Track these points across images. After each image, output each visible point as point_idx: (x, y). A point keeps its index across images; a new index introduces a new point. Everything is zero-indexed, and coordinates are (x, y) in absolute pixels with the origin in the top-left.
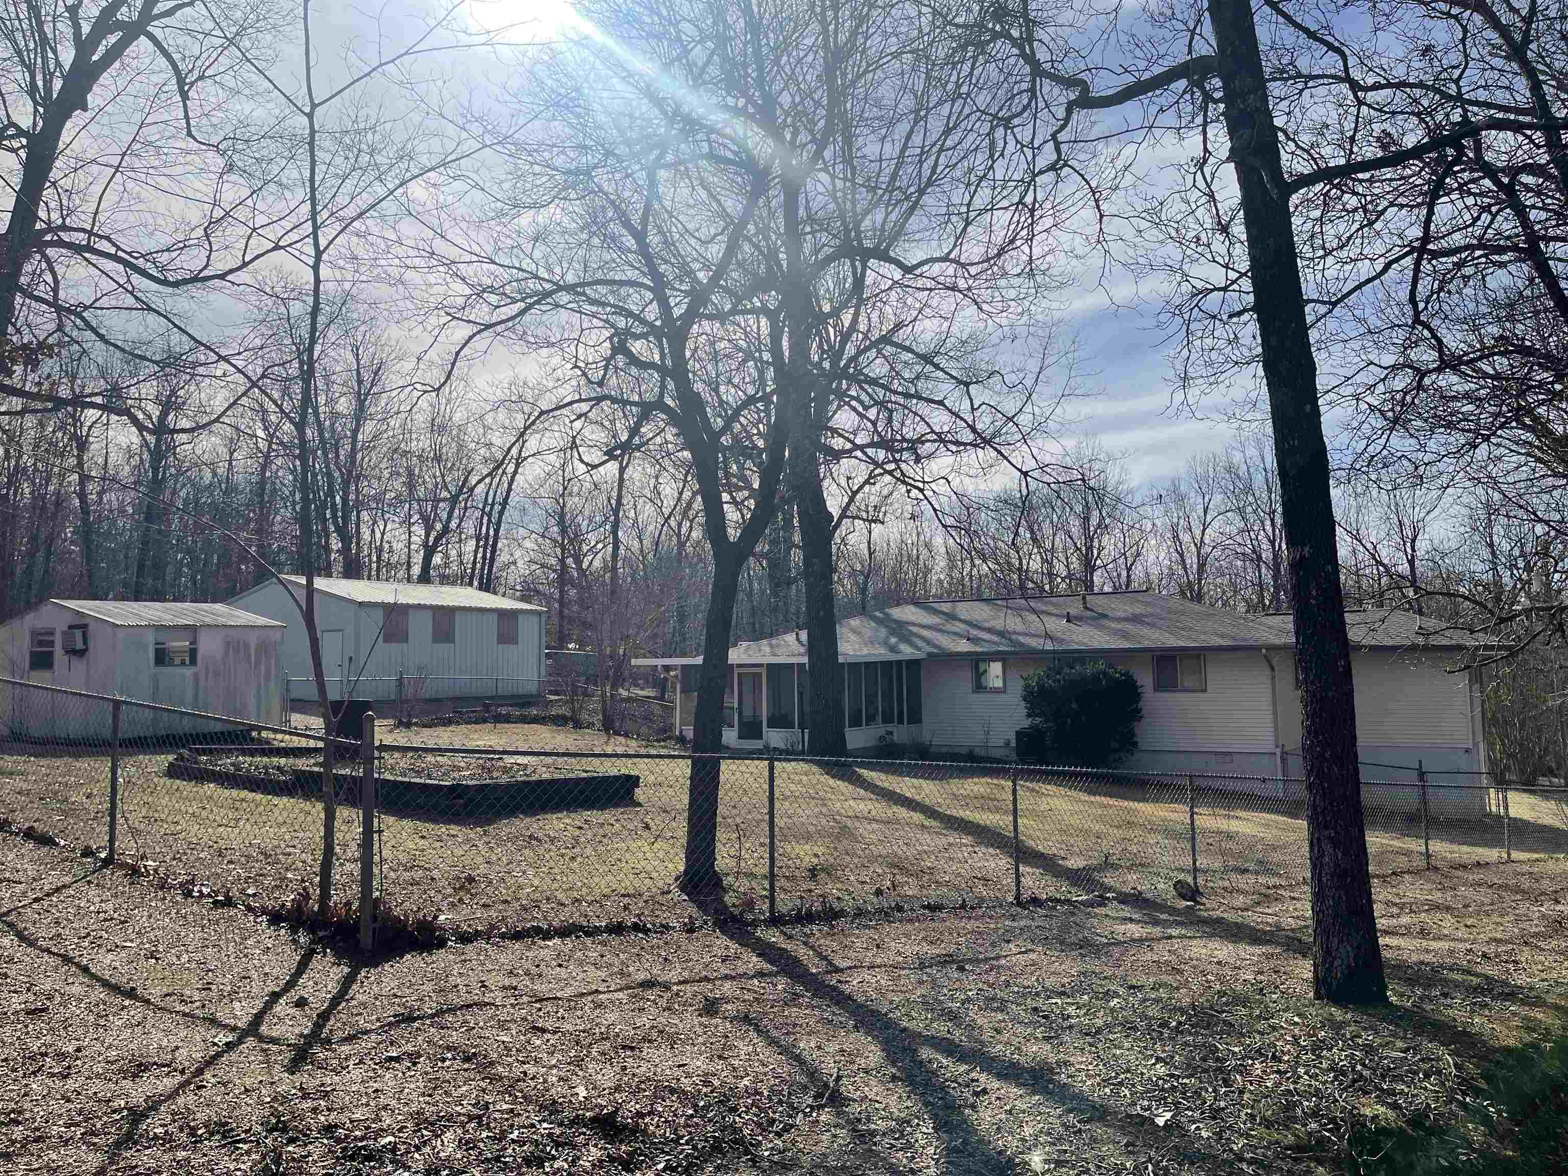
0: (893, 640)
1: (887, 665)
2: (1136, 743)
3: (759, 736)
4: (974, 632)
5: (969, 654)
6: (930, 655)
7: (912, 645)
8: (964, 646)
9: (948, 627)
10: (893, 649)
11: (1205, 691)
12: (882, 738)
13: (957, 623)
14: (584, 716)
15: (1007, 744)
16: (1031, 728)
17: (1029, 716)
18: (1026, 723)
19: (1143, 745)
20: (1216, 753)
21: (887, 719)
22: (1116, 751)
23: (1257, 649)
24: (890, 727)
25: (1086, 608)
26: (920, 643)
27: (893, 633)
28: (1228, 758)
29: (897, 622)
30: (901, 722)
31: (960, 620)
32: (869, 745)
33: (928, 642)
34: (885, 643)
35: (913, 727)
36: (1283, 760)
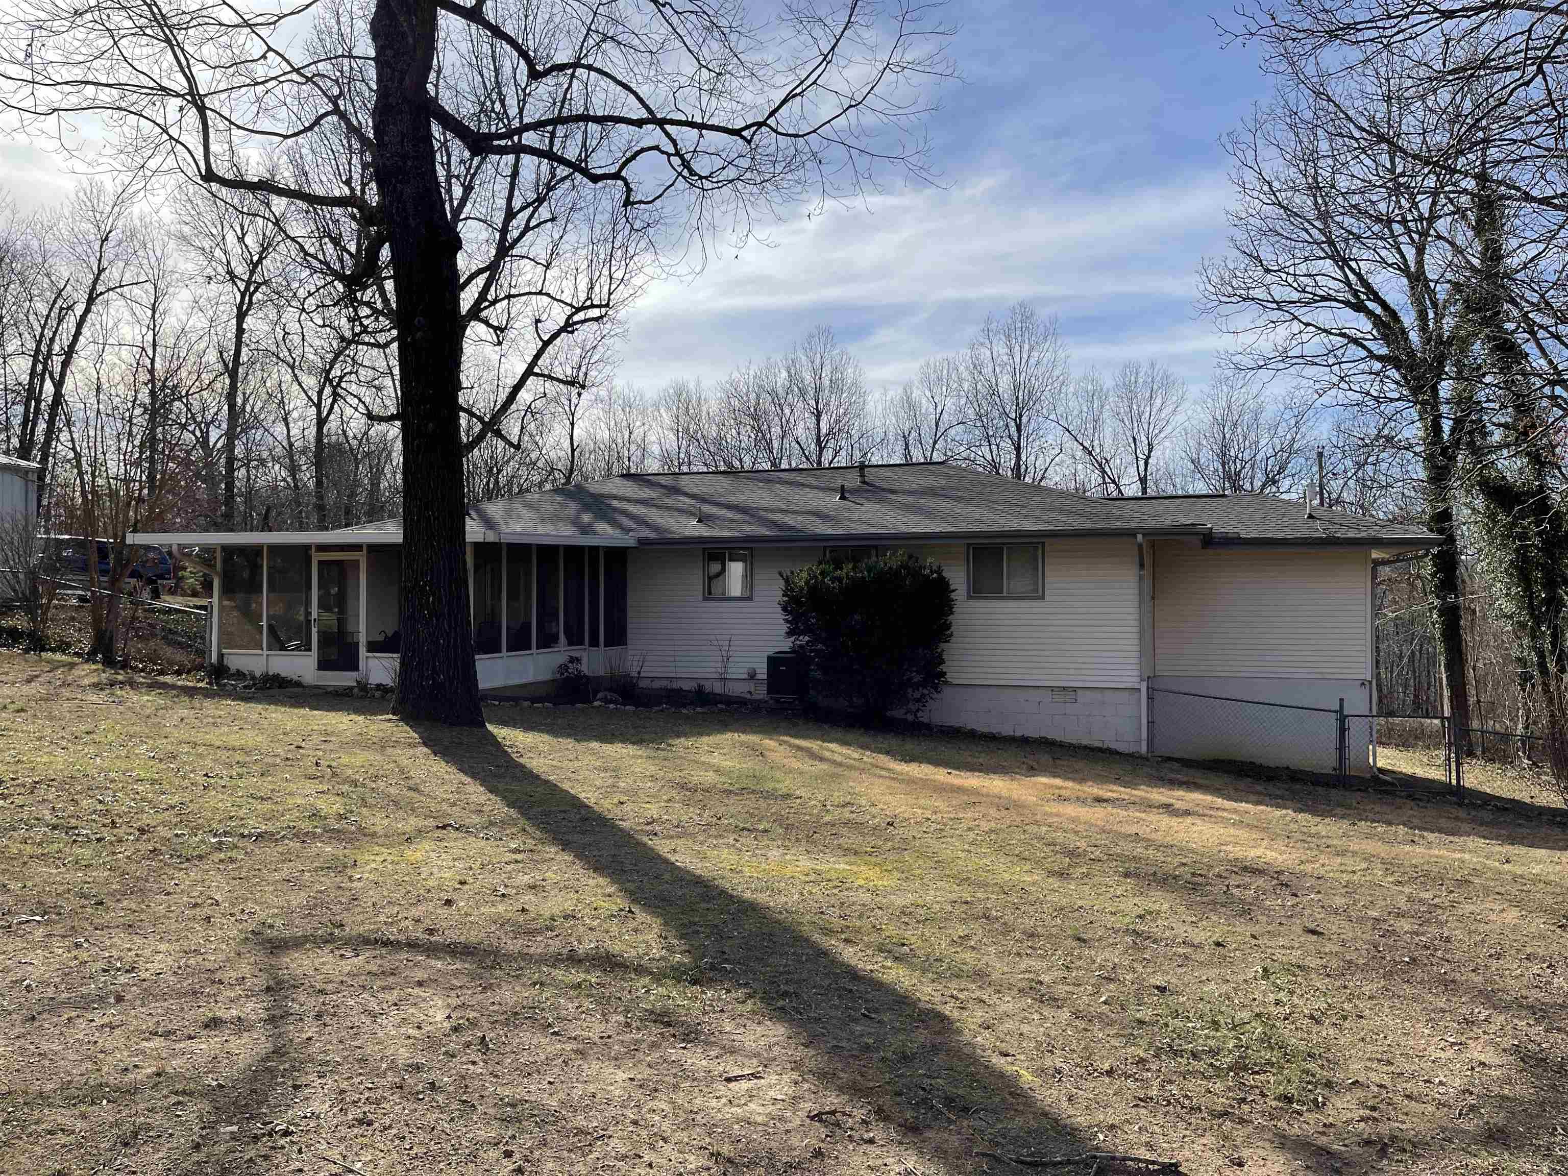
0: (586, 518)
1: (574, 553)
2: (943, 674)
3: (353, 665)
4: (708, 509)
5: (701, 540)
6: (642, 542)
7: (614, 523)
8: (692, 528)
9: (667, 501)
10: (585, 530)
11: (1042, 598)
12: (563, 668)
13: (682, 498)
14: (52, 631)
15: (752, 676)
16: (793, 651)
17: (790, 633)
18: (786, 645)
19: (951, 677)
20: (1052, 689)
21: (574, 639)
22: (916, 686)
23: (1131, 533)
24: (576, 651)
25: (864, 482)
26: (626, 522)
27: (586, 508)
28: (1070, 696)
29: (592, 495)
30: (594, 643)
31: (686, 494)
32: (541, 678)
33: (641, 521)
34: (576, 522)
35: (613, 651)
36: (1150, 698)
